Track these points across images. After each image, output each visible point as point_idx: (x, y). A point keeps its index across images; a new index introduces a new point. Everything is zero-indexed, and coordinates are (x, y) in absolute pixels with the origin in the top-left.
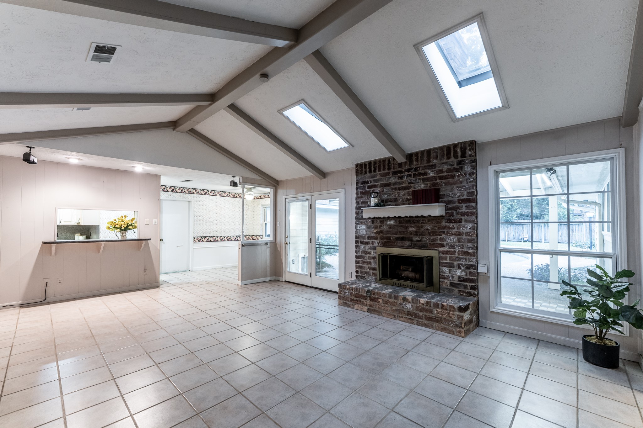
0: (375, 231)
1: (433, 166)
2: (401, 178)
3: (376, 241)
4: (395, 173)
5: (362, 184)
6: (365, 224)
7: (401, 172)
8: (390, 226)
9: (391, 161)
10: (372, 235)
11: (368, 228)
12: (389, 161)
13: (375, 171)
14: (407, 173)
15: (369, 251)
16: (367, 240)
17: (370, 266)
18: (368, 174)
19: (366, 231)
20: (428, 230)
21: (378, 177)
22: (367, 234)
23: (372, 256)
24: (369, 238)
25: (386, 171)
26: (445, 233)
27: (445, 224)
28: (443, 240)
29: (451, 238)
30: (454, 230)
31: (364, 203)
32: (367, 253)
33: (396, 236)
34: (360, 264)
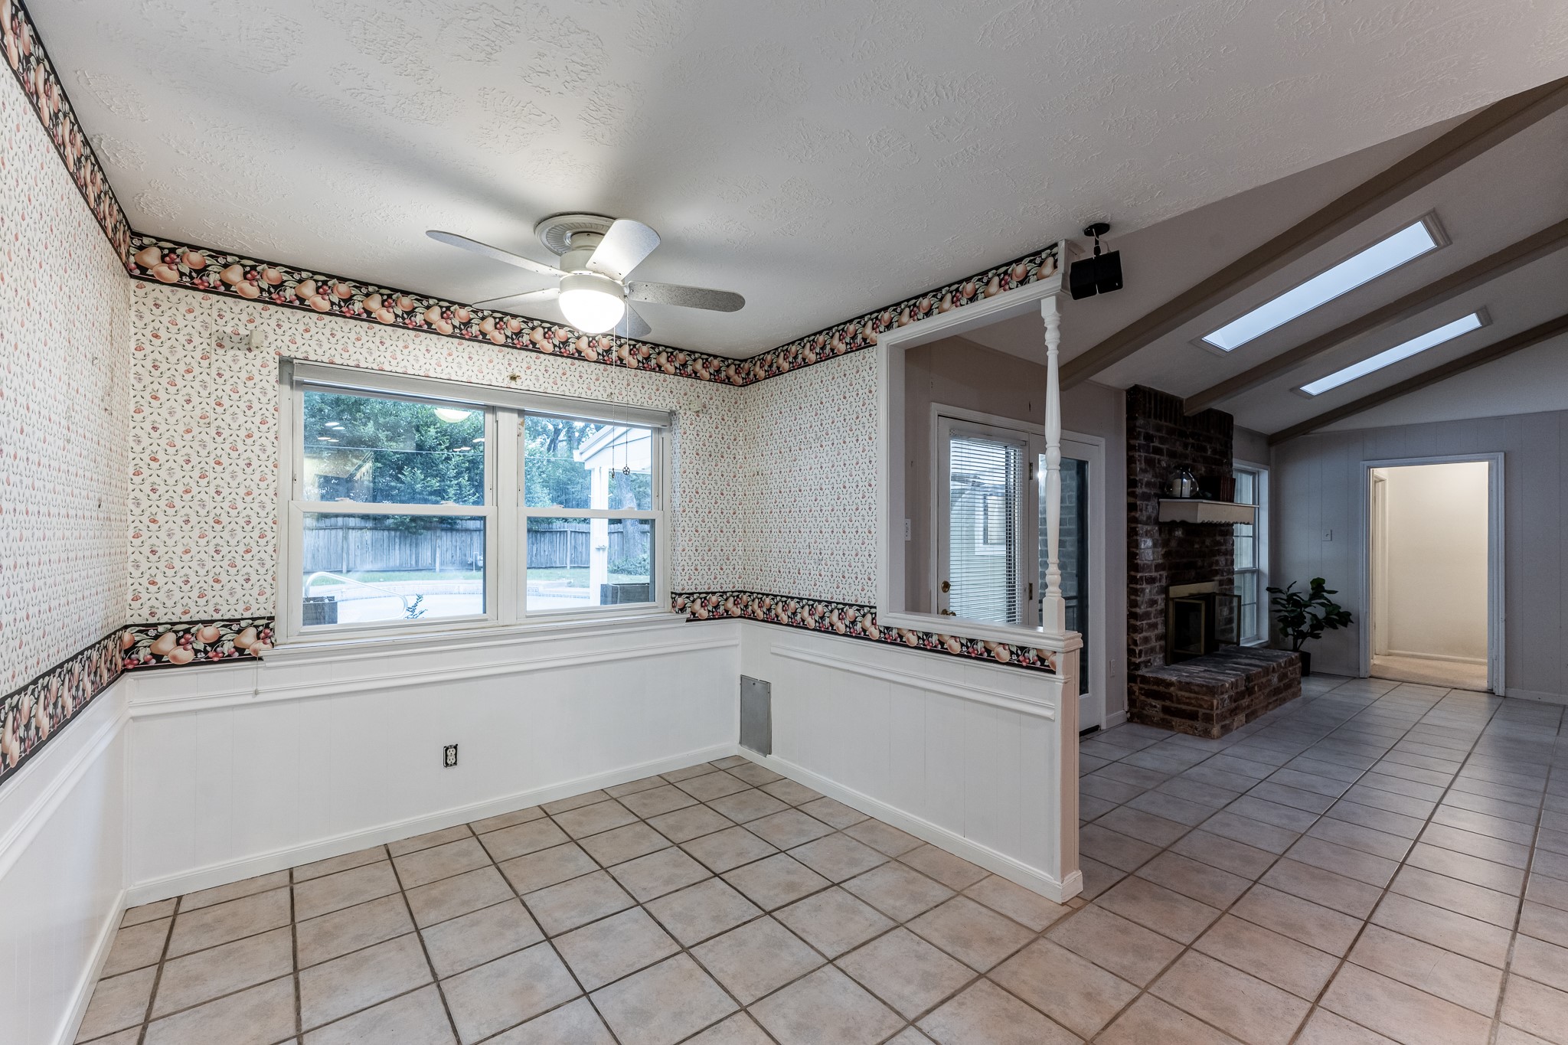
1: (1210, 440)
3: (1164, 575)
4: (1181, 434)
5: (1145, 439)
6: (1151, 537)
7: (1186, 436)
8: (1180, 541)
10: (1160, 561)
11: (1155, 545)
12: (1177, 406)
13: (1161, 417)
14: (1191, 440)
15: (1156, 598)
16: (1154, 574)
17: (1156, 632)
18: (1153, 419)
19: (1153, 553)
20: (1207, 547)
22: (1154, 559)
23: (1159, 608)
24: (1158, 567)
25: (1172, 425)
26: (1219, 552)
27: (1218, 538)
28: (1217, 563)
29: (1222, 560)
30: (1224, 548)
31: (1148, 484)
32: (1153, 602)
33: (1185, 560)
34: (1145, 634)
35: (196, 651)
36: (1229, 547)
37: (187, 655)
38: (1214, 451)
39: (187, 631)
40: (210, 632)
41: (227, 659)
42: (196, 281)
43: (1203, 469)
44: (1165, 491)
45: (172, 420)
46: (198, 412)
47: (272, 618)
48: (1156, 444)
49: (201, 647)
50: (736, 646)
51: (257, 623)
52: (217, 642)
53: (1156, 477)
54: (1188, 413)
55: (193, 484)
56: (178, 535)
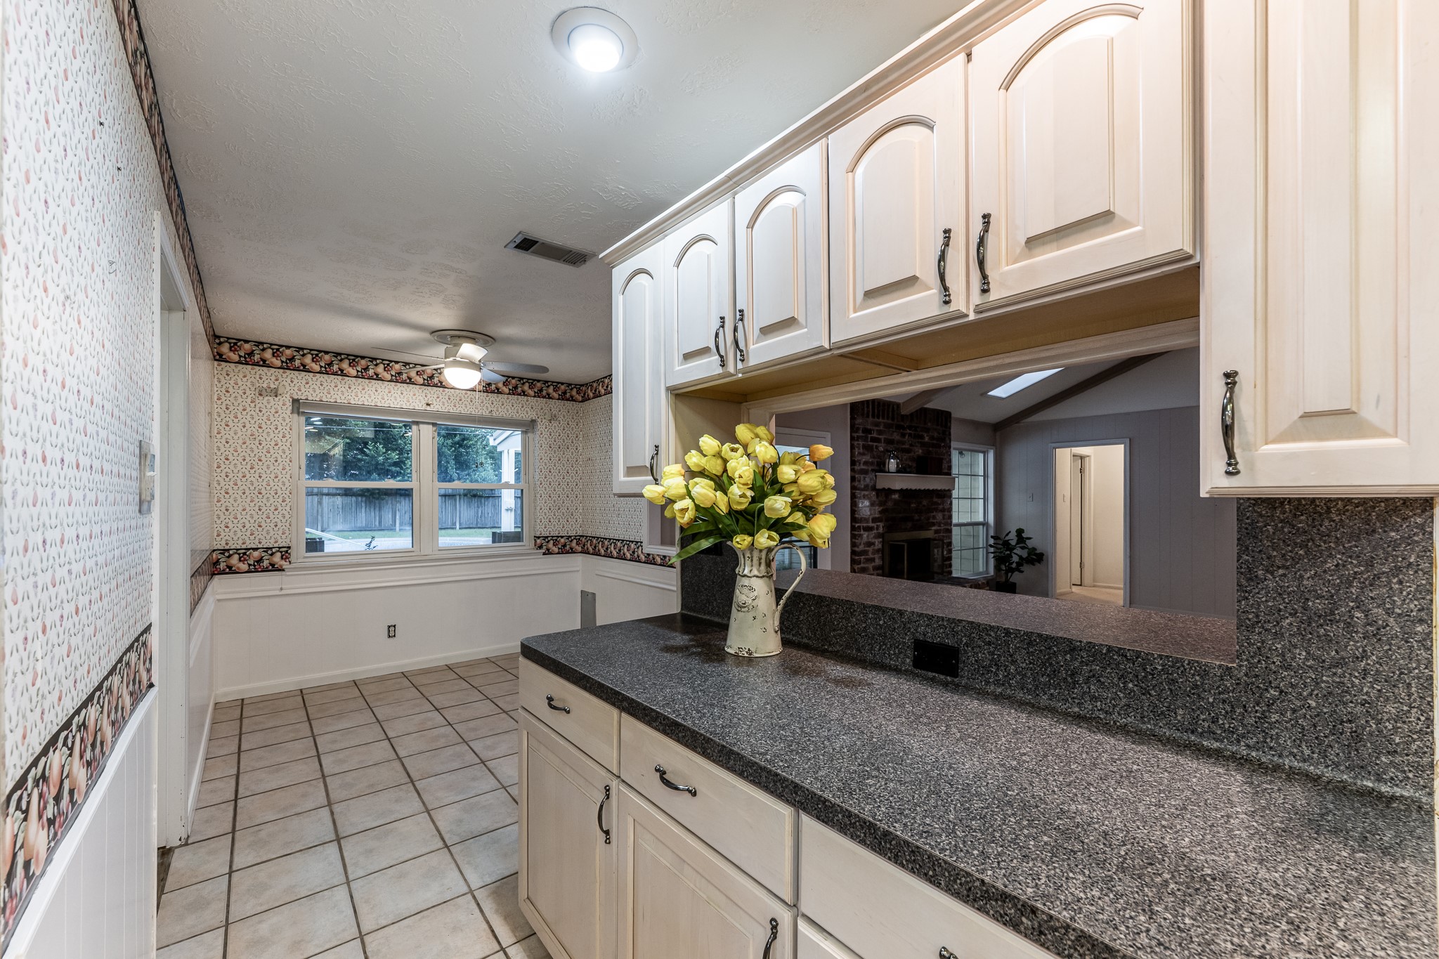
0: (881, 508)
1: (927, 430)
2: (903, 435)
3: (881, 525)
4: (899, 427)
5: (863, 432)
6: (869, 499)
7: (904, 428)
8: (896, 502)
9: (895, 407)
10: (877, 516)
11: (872, 504)
12: (893, 407)
13: (878, 418)
14: (908, 431)
15: (873, 540)
16: (871, 524)
18: (871, 419)
19: (870, 510)
20: (924, 506)
21: (881, 428)
22: (871, 514)
23: (876, 548)
24: (874, 520)
25: (890, 421)
26: (936, 510)
27: (935, 500)
28: (934, 517)
29: (939, 516)
30: (941, 507)
31: (866, 463)
32: (869, 544)
33: (901, 515)
34: (862, 565)
35: (250, 565)
36: (947, 506)
37: (244, 567)
38: (932, 438)
39: (245, 554)
40: (256, 554)
41: (265, 570)
42: (248, 360)
43: (920, 451)
44: (881, 467)
45: (236, 437)
46: (249, 433)
47: (289, 548)
48: (875, 435)
49: (252, 562)
50: (578, 571)
51: (281, 550)
52: (260, 560)
53: (874, 458)
54: (904, 412)
55: (247, 473)
56: (239, 500)
